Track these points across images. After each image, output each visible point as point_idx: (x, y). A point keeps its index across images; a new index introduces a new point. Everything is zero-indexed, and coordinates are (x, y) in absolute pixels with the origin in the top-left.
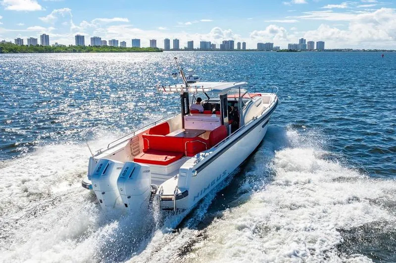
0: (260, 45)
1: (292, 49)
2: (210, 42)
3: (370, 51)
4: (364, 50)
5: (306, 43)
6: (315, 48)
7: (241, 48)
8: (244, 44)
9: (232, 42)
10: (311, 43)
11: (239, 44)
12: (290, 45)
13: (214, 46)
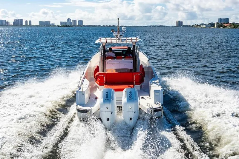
0: (41, 22)
1: (64, 25)
2: (5, 20)
3: (111, 26)
4: (107, 26)
5: (72, 21)
6: (77, 24)
7: (28, 24)
8: (30, 22)
9: (22, 20)
10: (75, 21)
11: (26, 21)
12: (61, 23)
13: (8, 23)
